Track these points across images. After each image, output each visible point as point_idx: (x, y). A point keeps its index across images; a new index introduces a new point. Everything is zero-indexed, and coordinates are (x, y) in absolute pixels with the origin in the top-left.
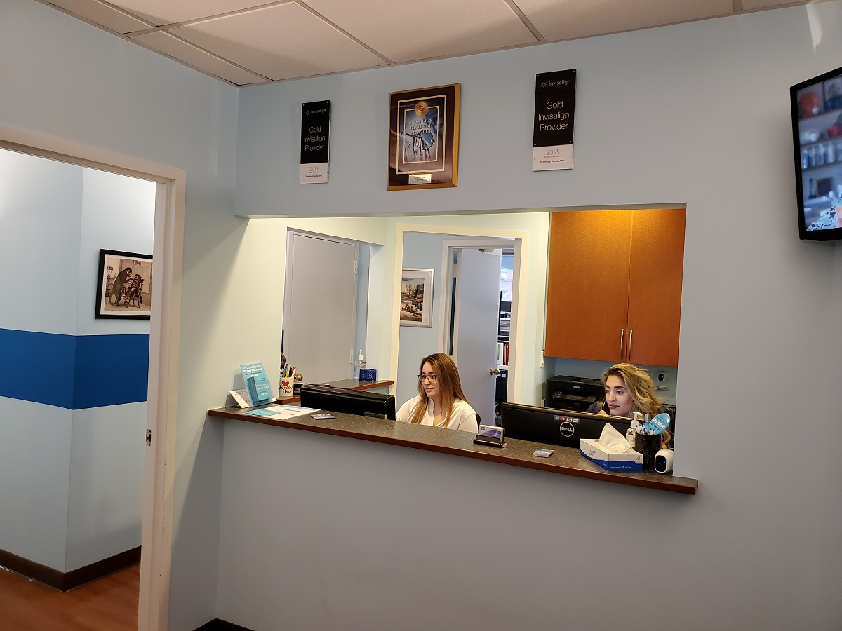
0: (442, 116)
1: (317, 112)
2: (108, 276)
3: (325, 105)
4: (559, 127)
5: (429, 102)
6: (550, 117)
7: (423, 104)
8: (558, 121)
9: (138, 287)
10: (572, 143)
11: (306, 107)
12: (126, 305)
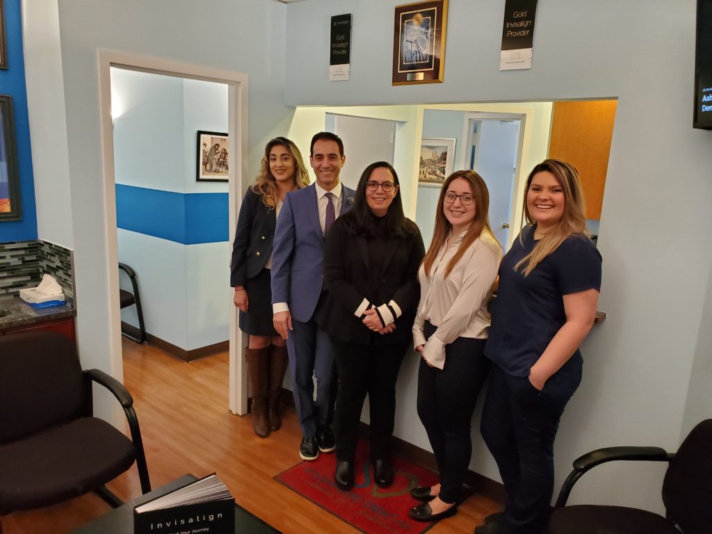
0: (433, 25)
1: (342, 23)
2: (204, 151)
3: (348, 17)
4: (522, 33)
5: (424, 14)
6: (516, 25)
7: (419, 16)
8: (522, 28)
9: (225, 158)
10: (531, 47)
11: (334, 19)
12: (216, 172)
